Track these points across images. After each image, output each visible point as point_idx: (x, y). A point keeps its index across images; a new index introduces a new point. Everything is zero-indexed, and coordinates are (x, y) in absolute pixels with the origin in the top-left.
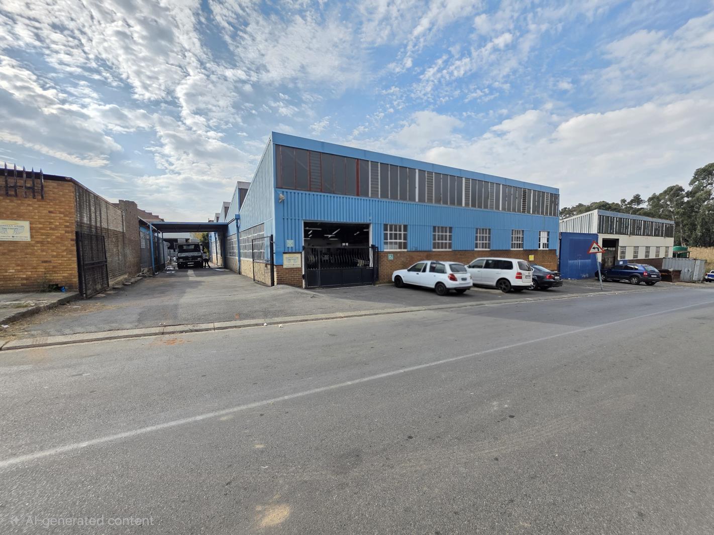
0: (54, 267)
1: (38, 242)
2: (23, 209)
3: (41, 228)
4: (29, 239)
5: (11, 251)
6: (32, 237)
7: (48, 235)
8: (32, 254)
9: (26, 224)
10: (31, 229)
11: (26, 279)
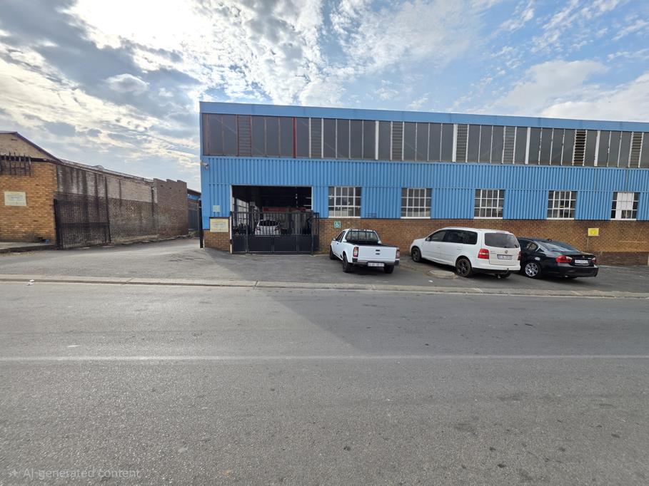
0: (40, 225)
1: (31, 207)
2: (22, 183)
3: (32, 197)
4: (25, 205)
5: (16, 213)
6: (27, 203)
7: (36, 202)
8: (27, 215)
9: (23, 194)
10: (27, 197)
11: (25, 233)
